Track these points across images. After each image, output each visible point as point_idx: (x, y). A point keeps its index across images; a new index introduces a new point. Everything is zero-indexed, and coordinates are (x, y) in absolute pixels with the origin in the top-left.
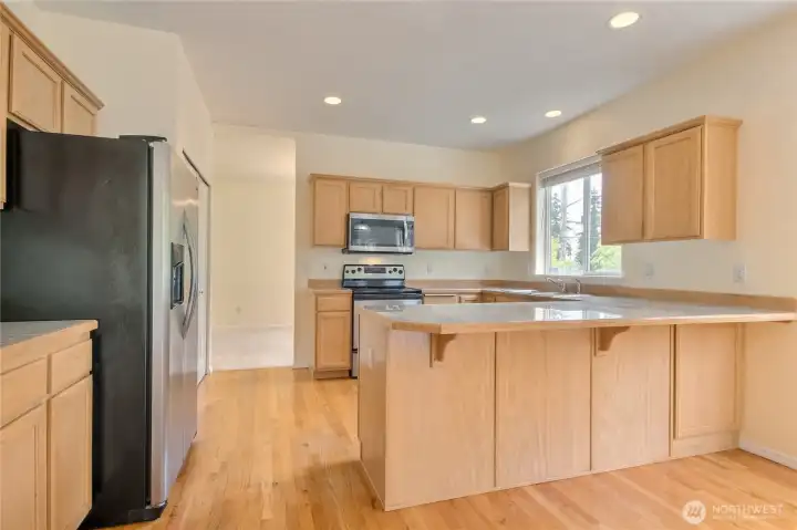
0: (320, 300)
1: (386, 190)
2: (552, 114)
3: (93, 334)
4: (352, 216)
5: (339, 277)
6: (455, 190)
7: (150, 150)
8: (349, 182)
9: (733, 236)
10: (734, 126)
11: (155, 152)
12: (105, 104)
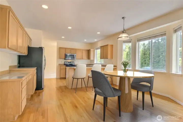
0: (61, 67)
1: (71, 50)
2: (96, 40)
3: (36, 69)
4: (66, 54)
5: (64, 63)
6: (83, 50)
7: (42, 49)
8: (66, 48)
9: (112, 58)
10: (112, 46)
11: (43, 49)
12: (32, 40)
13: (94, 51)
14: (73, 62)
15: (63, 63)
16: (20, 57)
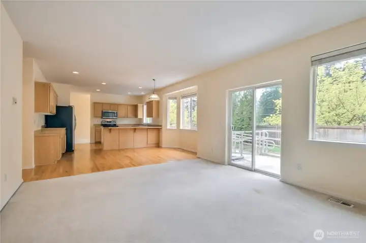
0: (96, 128)
1: (111, 105)
3: (66, 129)
4: (103, 111)
11: (73, 108)
13: (143, 106)
14: (114, 121)
15: (100, 123)
16: (47, 117)
